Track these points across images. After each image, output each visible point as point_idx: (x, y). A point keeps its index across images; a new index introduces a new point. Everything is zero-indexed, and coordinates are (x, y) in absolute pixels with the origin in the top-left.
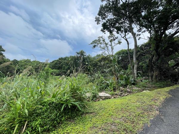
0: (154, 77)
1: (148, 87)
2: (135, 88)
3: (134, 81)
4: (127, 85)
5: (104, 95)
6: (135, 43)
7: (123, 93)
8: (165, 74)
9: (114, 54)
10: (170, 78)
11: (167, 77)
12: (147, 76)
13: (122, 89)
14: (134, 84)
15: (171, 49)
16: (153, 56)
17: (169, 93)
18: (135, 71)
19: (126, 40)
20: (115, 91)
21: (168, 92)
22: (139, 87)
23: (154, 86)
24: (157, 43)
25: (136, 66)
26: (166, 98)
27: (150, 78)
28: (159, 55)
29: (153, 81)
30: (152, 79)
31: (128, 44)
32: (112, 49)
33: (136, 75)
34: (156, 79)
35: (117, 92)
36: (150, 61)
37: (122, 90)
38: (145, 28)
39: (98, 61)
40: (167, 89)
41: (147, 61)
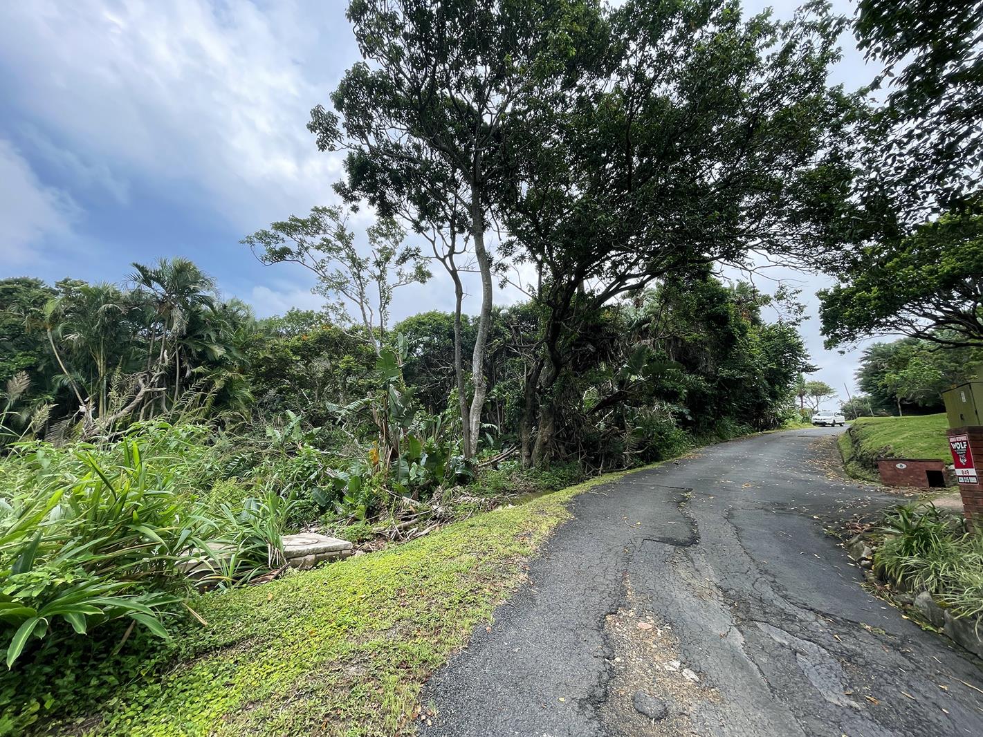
0: (536, 449)
1: (513, 492)
2: (466, 498)
3: (468, 465)
4: (436, 484)
5: (311, 547)
6: (485, 297)
7: (414, 525)
8: (569, 437)
9: (390, 328)
10: (582, 454)
11: (574, 449)
12: (516, 444)
13: (411, 509)
14: (462, 480)
15: (591, 348)
16: (542, 365)
17: (569, 506)
18: (475, 420)
19: (454, 273)
20: (377, 520)
21: (567, 502)
22: (482, 493)
23: (532, 484)
24: (554, 318)
25: (478, 399)
26: (559, 523)
27: (525, 452)
28: (557, 363)
29: (531, 465)
30: (529, 457)
31: (459, 293)
32: (385, 298)
33: (474, 438)
34: (543, 455)
35: (386, 523)
36: (532, 381)
37: (411, 513)
38: (525, 248)
39: (296, 351)
40: (566, 494)
41: (522, 379)
